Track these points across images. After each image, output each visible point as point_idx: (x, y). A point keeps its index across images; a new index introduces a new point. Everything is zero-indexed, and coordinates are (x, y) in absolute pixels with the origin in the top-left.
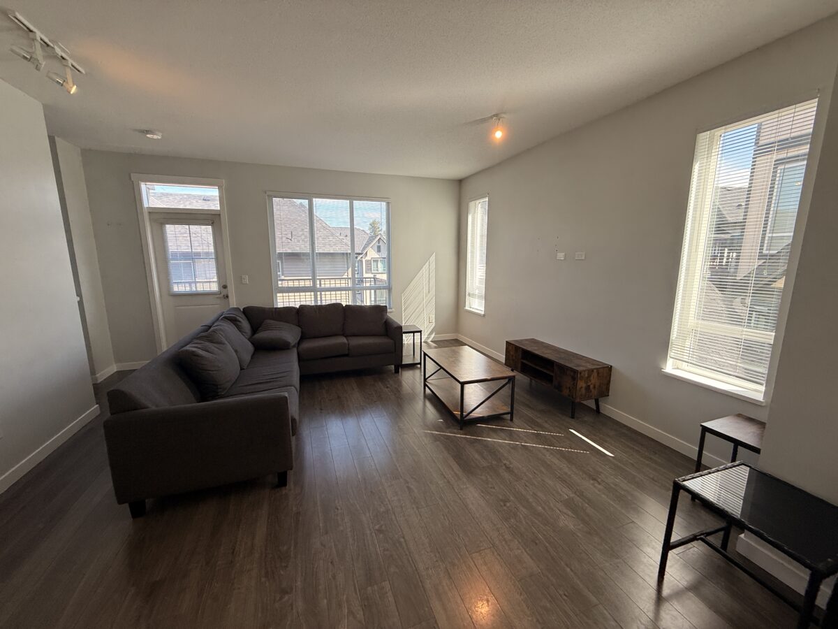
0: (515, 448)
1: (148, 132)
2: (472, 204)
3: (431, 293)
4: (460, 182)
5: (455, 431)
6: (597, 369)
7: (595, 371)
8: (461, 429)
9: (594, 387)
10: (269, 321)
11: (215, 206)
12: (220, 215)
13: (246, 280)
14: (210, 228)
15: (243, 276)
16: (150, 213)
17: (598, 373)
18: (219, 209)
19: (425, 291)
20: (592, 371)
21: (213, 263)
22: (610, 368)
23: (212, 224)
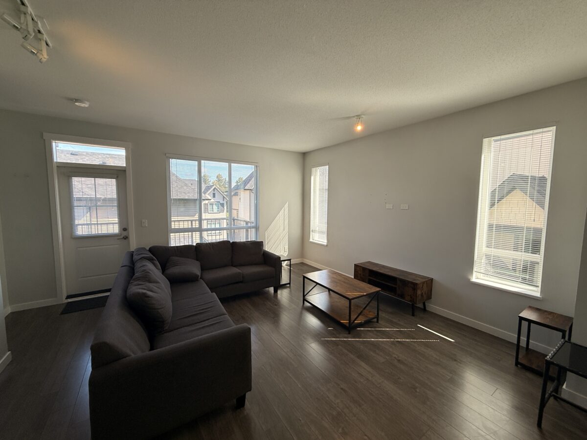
0: (393, 343)
1: (77, 101)
2: (314, 170)
3: (285, 230)
4: (304, 155)
5: (346, 335)
6: (426, 281)
7: (425, 283)
8: (349, 333)
9: (425, 294)
10: (175, 258)
11: (122, 163)
12: (125, 171)
13: (146, 223)
14: (114, 180)
15: (143, 221)
16: (57, 166)
17: (427, 284)
18: (125, 165)
19: (282, 228)
20: (424, 283)
21: (115, 211)
22: (432, 280)
23: (117, 178)
